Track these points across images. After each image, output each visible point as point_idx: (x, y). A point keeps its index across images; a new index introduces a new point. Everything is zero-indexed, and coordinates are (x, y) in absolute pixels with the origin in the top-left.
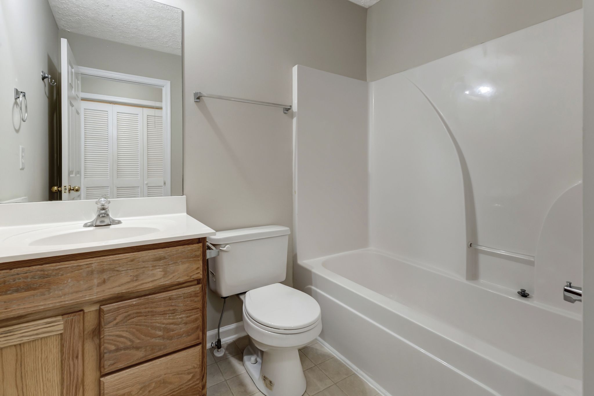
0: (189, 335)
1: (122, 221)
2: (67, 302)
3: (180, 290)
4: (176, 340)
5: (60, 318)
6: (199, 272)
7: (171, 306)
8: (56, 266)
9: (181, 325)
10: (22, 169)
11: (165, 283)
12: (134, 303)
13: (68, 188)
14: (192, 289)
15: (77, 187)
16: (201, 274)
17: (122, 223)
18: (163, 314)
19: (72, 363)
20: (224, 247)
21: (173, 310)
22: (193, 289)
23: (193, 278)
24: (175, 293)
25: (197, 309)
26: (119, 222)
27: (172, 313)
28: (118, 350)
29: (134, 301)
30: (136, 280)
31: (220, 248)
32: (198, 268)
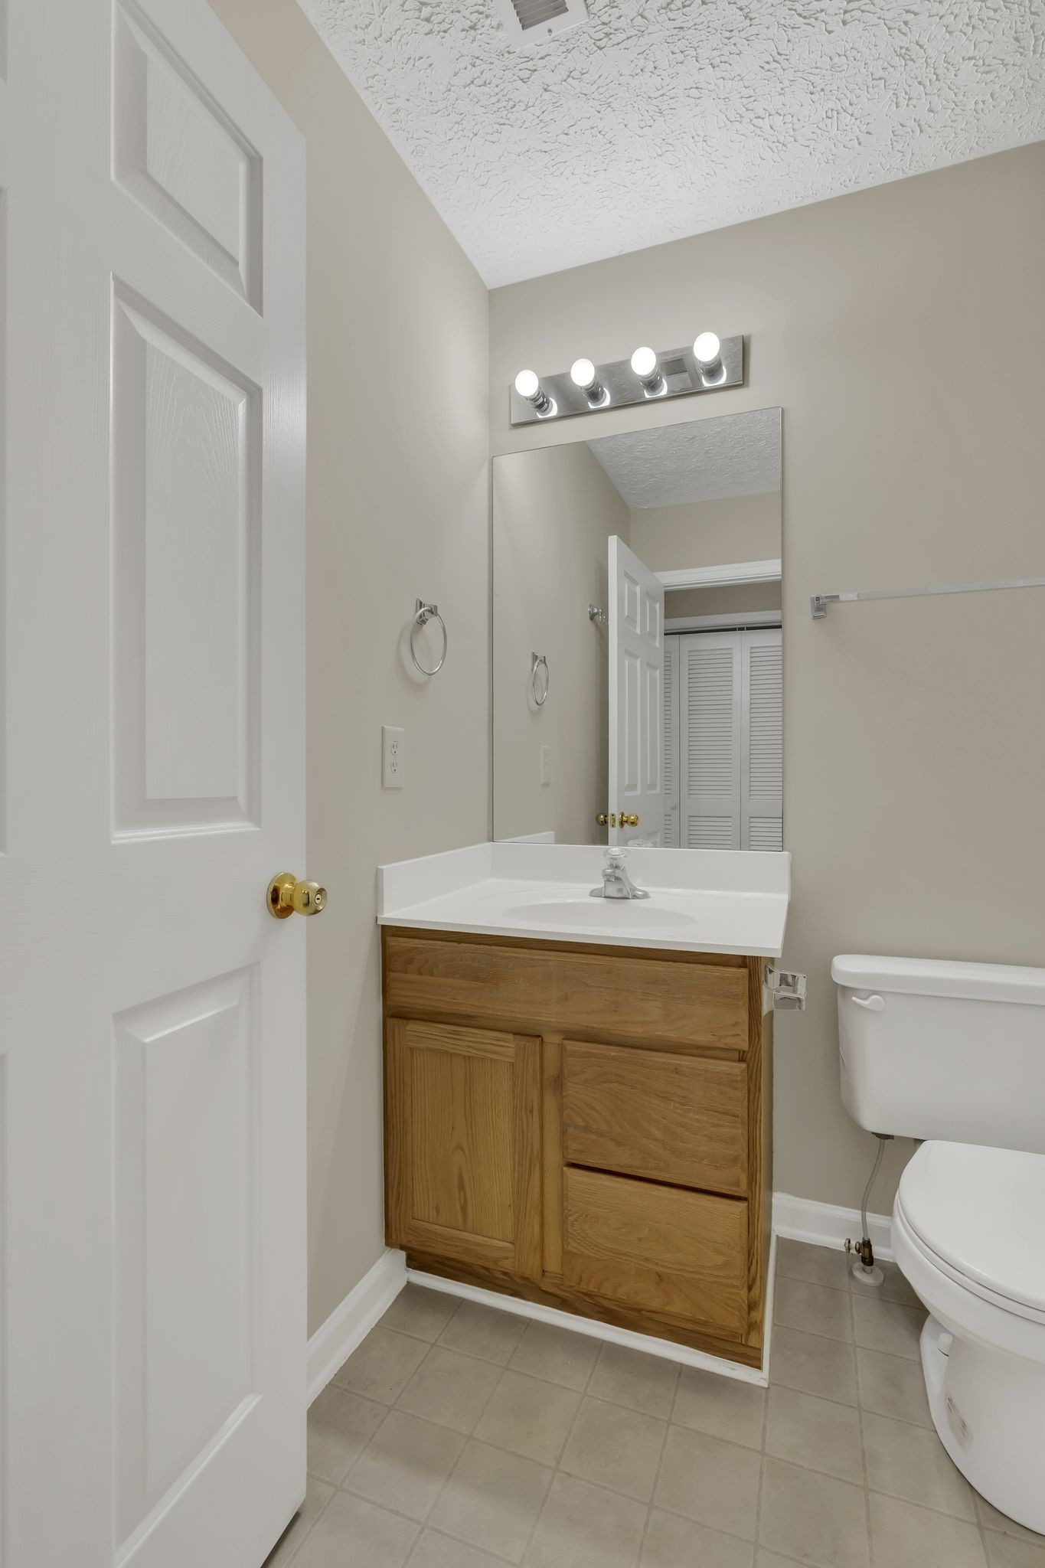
0: (716, 1166)
1: (651, 894)
2: (518, 1016)
3: (699, 1059)
4: (688, 1163)
5: (510, 1037)
6: (738, 1033)
7: (679, 1086)
8: (506, 952)
9: (698, 1137)
10: (546, 785)
11: (666, 1034)
12: (613, 1054)
13: (618, 817)
14: (724, 1067)
15: (632, 818)
16: (744, 1040)
17: (650, 897)
18: (662, 1097)
19: (524, 1118)
20: (866, 999)
21: (682, 1097)
22: (726, 1068)
23: (726, 1044)
24: (687, 1063)
25: (735, 1116)
26: (646, 896)
27: (680, 1103)
28: (586, 1129)
29: (613, 1052)
30: (615, 1011)
31: (854, 998)
32: (736, 1024)
